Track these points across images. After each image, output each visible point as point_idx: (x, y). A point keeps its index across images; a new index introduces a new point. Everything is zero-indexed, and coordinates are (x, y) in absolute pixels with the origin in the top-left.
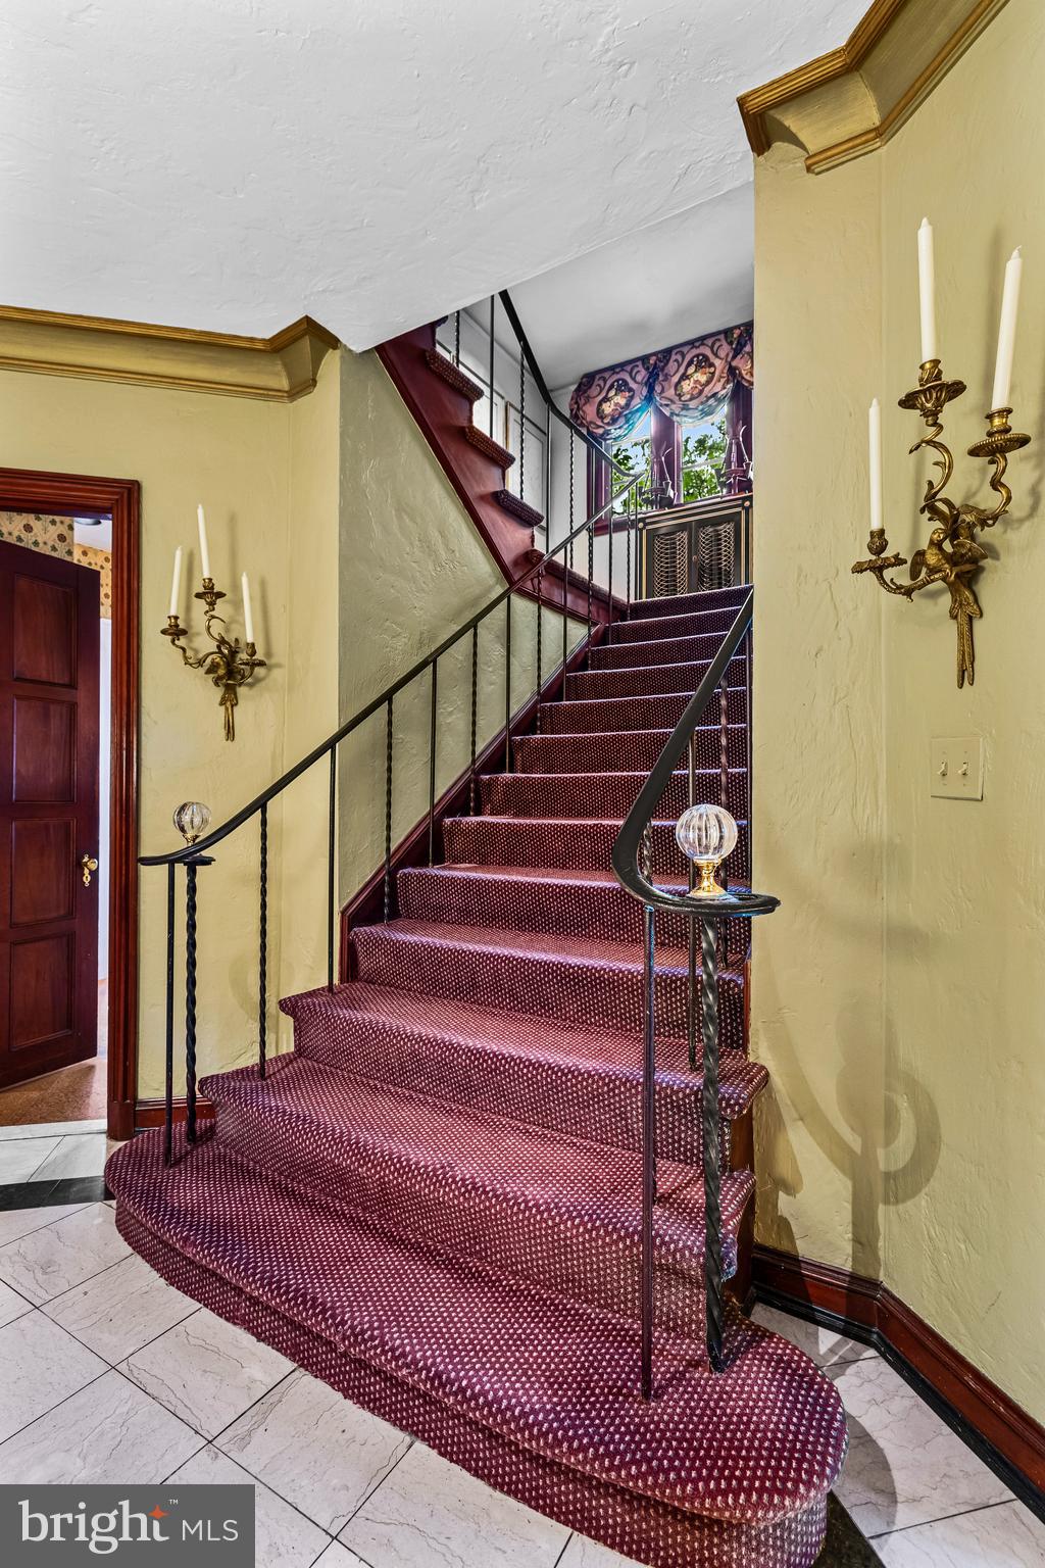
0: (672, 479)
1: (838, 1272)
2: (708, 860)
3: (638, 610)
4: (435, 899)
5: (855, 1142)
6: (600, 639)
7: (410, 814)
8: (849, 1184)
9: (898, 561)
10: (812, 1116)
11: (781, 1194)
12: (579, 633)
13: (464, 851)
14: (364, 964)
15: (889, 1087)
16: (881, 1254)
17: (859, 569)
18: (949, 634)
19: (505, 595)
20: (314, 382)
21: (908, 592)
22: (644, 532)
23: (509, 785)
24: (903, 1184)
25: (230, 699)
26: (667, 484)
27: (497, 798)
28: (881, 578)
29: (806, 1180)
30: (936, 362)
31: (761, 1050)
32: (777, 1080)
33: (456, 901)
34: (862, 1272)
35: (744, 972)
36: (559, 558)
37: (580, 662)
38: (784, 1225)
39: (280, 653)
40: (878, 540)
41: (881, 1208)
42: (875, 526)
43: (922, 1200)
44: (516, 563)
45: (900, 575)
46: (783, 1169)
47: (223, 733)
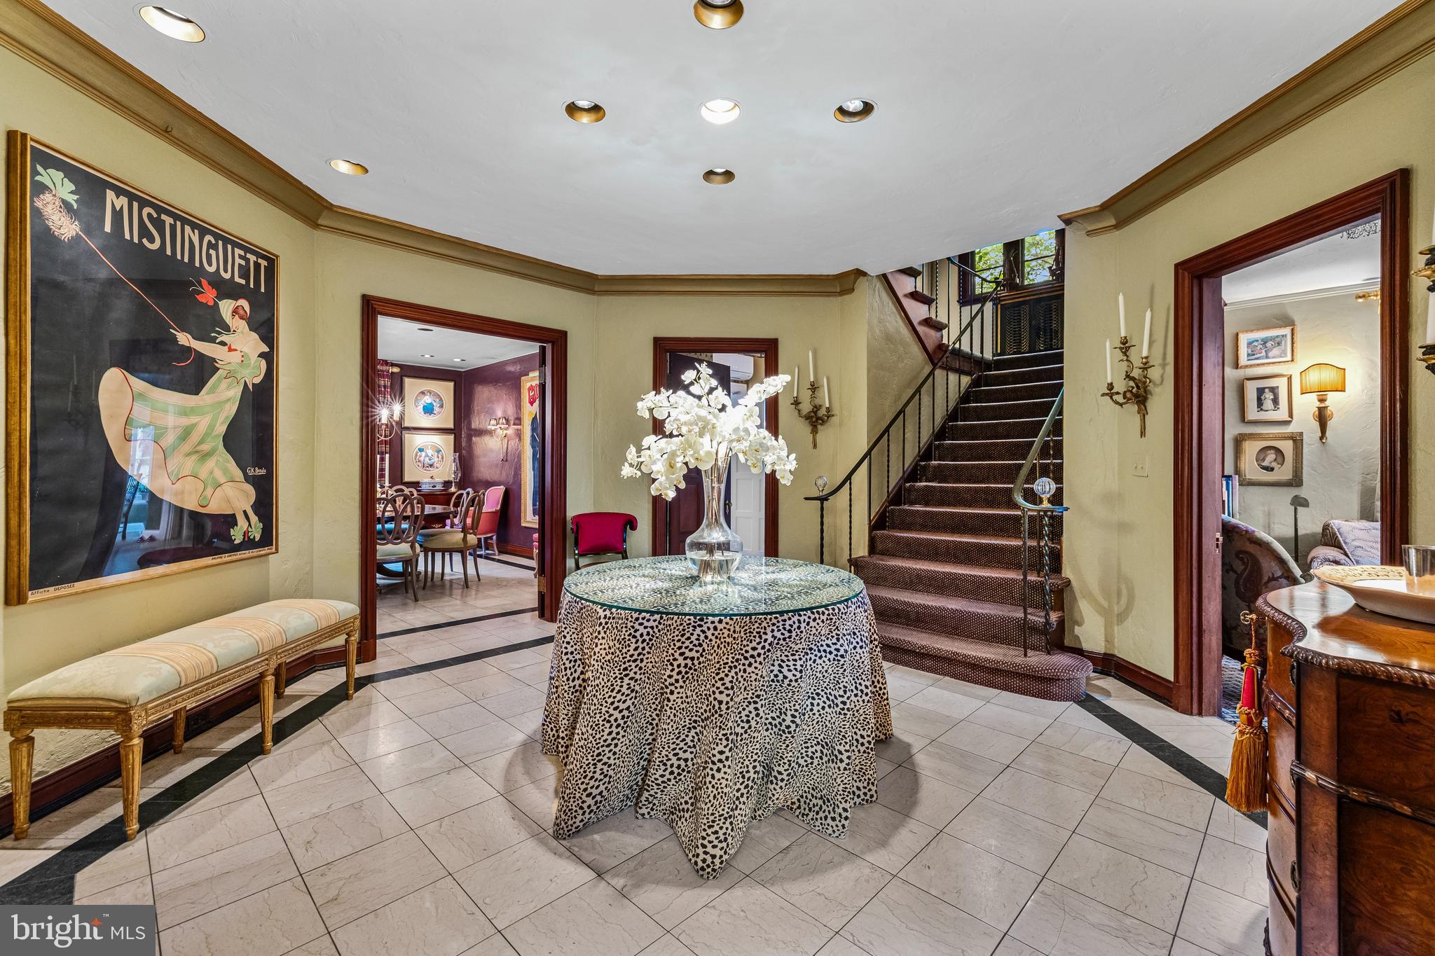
0: (1018, 273)
1: (1099, 654)
2: (1045, 497)
3: (999, 365)
4: (908, 520)
5: (1105, 604)
6: (976, 383)
7: (895, 477)
8: (1103, 620)
9: (1118, 393)
10: (1089, 596)
11: (1076, 627)
12: (966, 380)
13: (916, 499)
14: (879, 546)
15: (1118, 582)
16: (1116, 644)
17: (1103, 395)
18: (1137, 419)
19: (932, 373)
20: (853, 290)
21: (1121, 405)
22: (999, 306)
23: (935, 467)
24: (1122, 617)
25: (814, 431)
26: (1015, 276)
27: (929, 474)
28: (1112, 398)
29: (1086, 620)
30: (1126, 337)
31: (1067, 572)
32: (1074, 583)
33: (919, 520)
34: (1108, 652)
35: (1060, 543)
36: (957, 346)
37: (965, 398)
38: (1077, 638)
39: (836, 410)
40: (1111, 386)
41: (1116, 628)
42: (1109, 381)
43: (1130, 620)
44: (934, 352)
45: (1120, 398)
46: (1078, 618)
47: (812, 445)
